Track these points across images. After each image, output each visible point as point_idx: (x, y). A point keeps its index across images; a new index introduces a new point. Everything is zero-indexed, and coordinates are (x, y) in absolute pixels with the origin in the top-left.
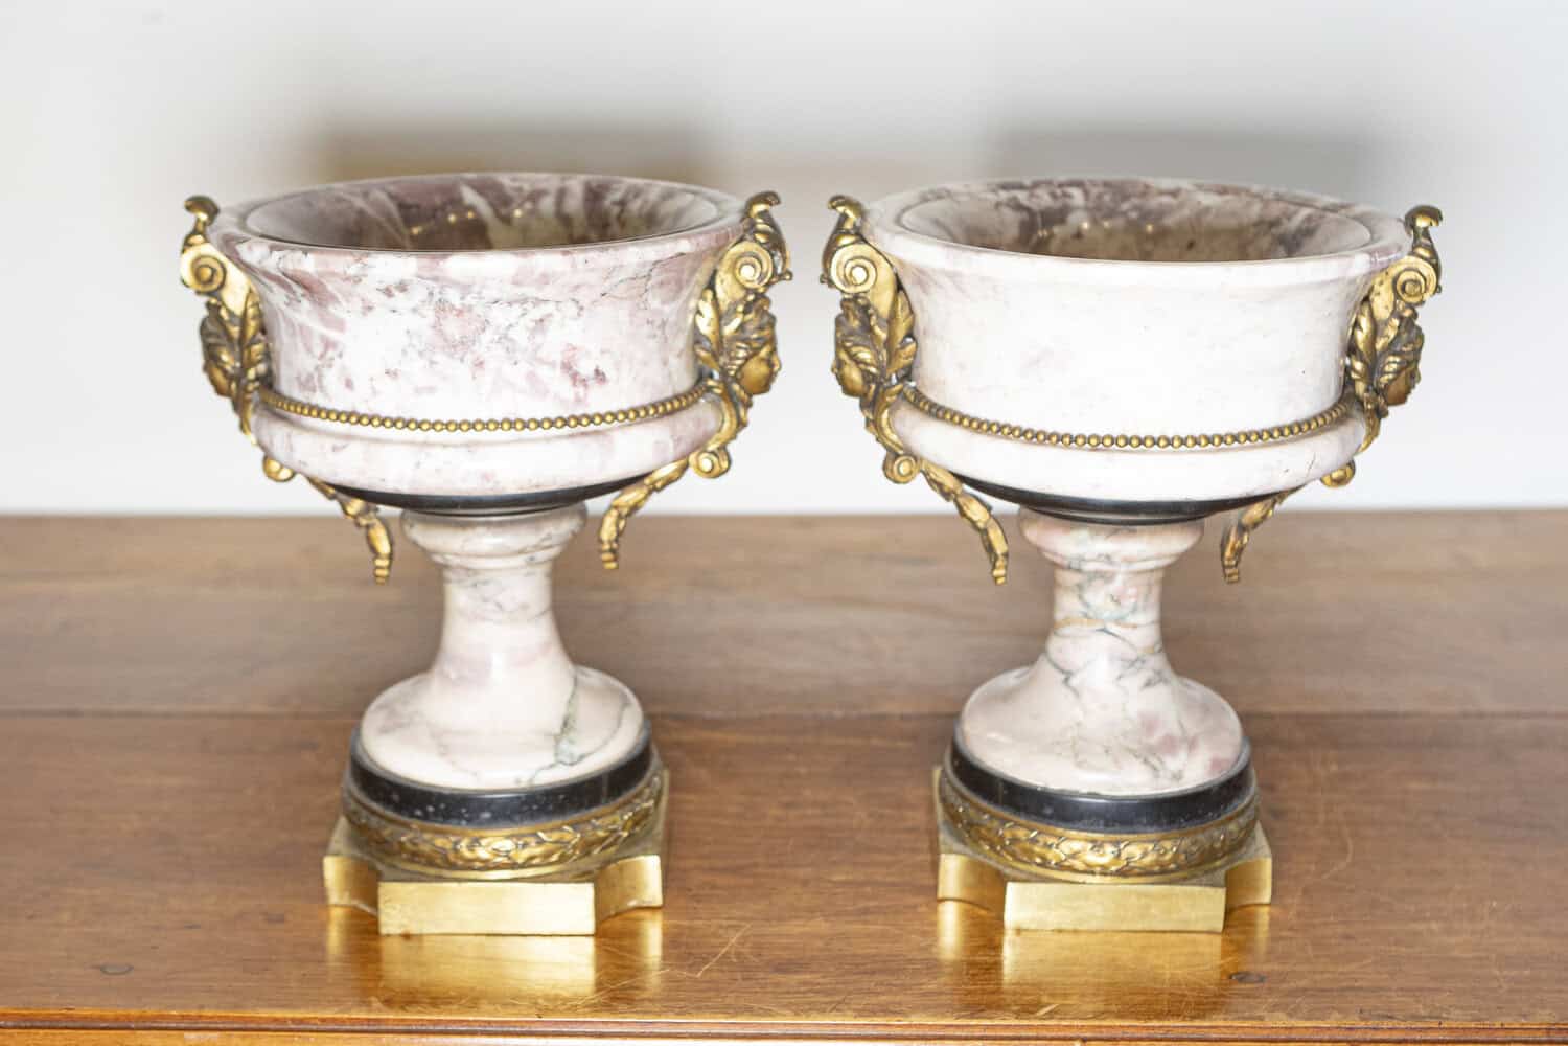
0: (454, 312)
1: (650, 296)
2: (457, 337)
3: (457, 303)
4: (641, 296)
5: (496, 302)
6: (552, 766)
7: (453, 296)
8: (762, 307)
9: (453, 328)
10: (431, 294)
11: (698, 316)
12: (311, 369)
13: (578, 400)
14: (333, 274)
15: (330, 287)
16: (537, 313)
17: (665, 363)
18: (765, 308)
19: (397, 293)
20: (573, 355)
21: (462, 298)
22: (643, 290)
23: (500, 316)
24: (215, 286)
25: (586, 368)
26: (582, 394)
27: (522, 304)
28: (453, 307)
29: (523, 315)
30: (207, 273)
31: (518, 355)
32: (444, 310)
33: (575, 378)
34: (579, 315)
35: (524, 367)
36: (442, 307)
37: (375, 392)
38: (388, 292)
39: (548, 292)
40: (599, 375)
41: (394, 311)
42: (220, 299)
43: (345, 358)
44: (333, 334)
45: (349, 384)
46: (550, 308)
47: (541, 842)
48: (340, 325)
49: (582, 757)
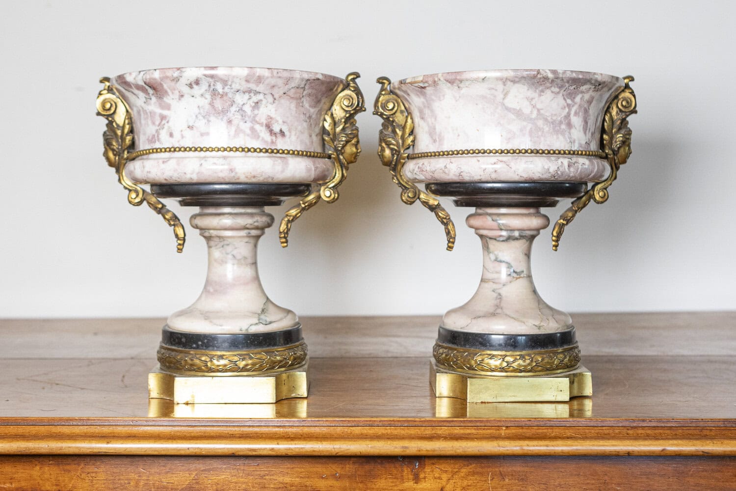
0: (220, 96)
1: (304, 99)
2: (220, 109)
3: (220, 91)
4: (301, 99)
5: (238, 91)
6: (257, 324)
7: (219, 87)
8: (353, 122)
9: (218, 104)
10: (210, 86)
11: (325, 122)
12: (154, 132)
13: (272, 142)
14: (167, 77)
15: (165, 86)
16: (255, 99)
17: (311, 136)
18: (354, 123)
19: (195, 86)
20: (271, 121)
21: (223, 89)
22: (301, 96)
23: (240, 99)
24: (112, 112)
25: (276, 129)
26: (274, 141)
27: (249, 93)
28: (219, 94)
29: (249, 99)
30: (108, 106)
31: (247, 119)
32: (215, 95)
33: (271, 132)
34: (274, 102)
35: (249, 124)
36: (214, 93)
37: (183, 137)
38: (190, 86)
39: (261, 88)
40: (282, 133)
41: (193, 96)
42: (113, 119)
43: (170, 123)
44: (165, 112)
45: (171, 135)
46: (261, 97)
47: (251, 358)
48: (168, 107)
49: (270, 323)
